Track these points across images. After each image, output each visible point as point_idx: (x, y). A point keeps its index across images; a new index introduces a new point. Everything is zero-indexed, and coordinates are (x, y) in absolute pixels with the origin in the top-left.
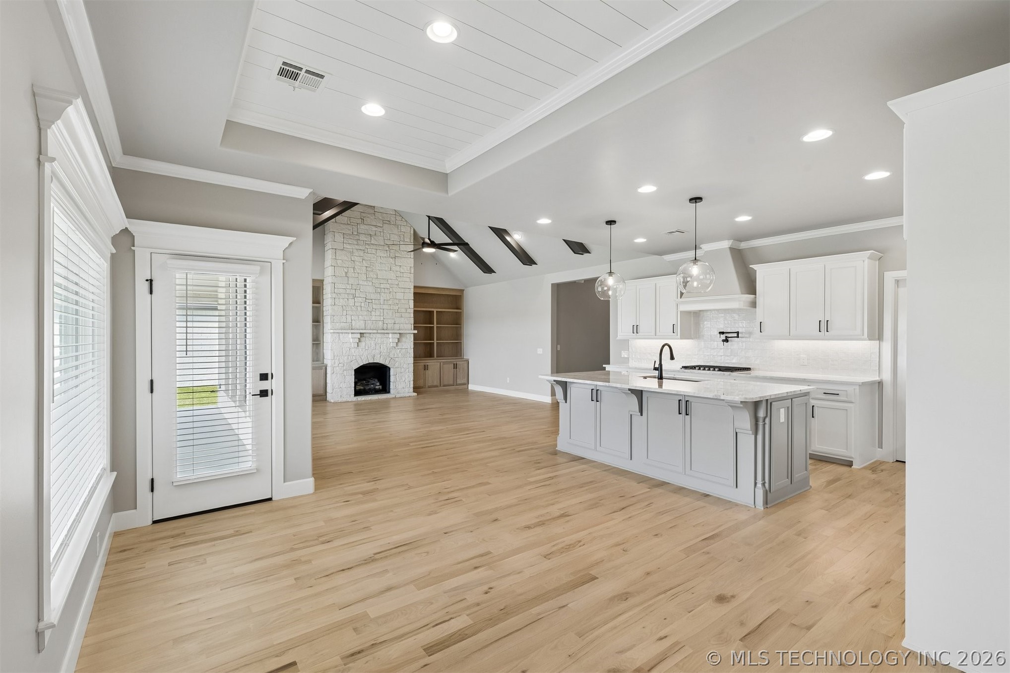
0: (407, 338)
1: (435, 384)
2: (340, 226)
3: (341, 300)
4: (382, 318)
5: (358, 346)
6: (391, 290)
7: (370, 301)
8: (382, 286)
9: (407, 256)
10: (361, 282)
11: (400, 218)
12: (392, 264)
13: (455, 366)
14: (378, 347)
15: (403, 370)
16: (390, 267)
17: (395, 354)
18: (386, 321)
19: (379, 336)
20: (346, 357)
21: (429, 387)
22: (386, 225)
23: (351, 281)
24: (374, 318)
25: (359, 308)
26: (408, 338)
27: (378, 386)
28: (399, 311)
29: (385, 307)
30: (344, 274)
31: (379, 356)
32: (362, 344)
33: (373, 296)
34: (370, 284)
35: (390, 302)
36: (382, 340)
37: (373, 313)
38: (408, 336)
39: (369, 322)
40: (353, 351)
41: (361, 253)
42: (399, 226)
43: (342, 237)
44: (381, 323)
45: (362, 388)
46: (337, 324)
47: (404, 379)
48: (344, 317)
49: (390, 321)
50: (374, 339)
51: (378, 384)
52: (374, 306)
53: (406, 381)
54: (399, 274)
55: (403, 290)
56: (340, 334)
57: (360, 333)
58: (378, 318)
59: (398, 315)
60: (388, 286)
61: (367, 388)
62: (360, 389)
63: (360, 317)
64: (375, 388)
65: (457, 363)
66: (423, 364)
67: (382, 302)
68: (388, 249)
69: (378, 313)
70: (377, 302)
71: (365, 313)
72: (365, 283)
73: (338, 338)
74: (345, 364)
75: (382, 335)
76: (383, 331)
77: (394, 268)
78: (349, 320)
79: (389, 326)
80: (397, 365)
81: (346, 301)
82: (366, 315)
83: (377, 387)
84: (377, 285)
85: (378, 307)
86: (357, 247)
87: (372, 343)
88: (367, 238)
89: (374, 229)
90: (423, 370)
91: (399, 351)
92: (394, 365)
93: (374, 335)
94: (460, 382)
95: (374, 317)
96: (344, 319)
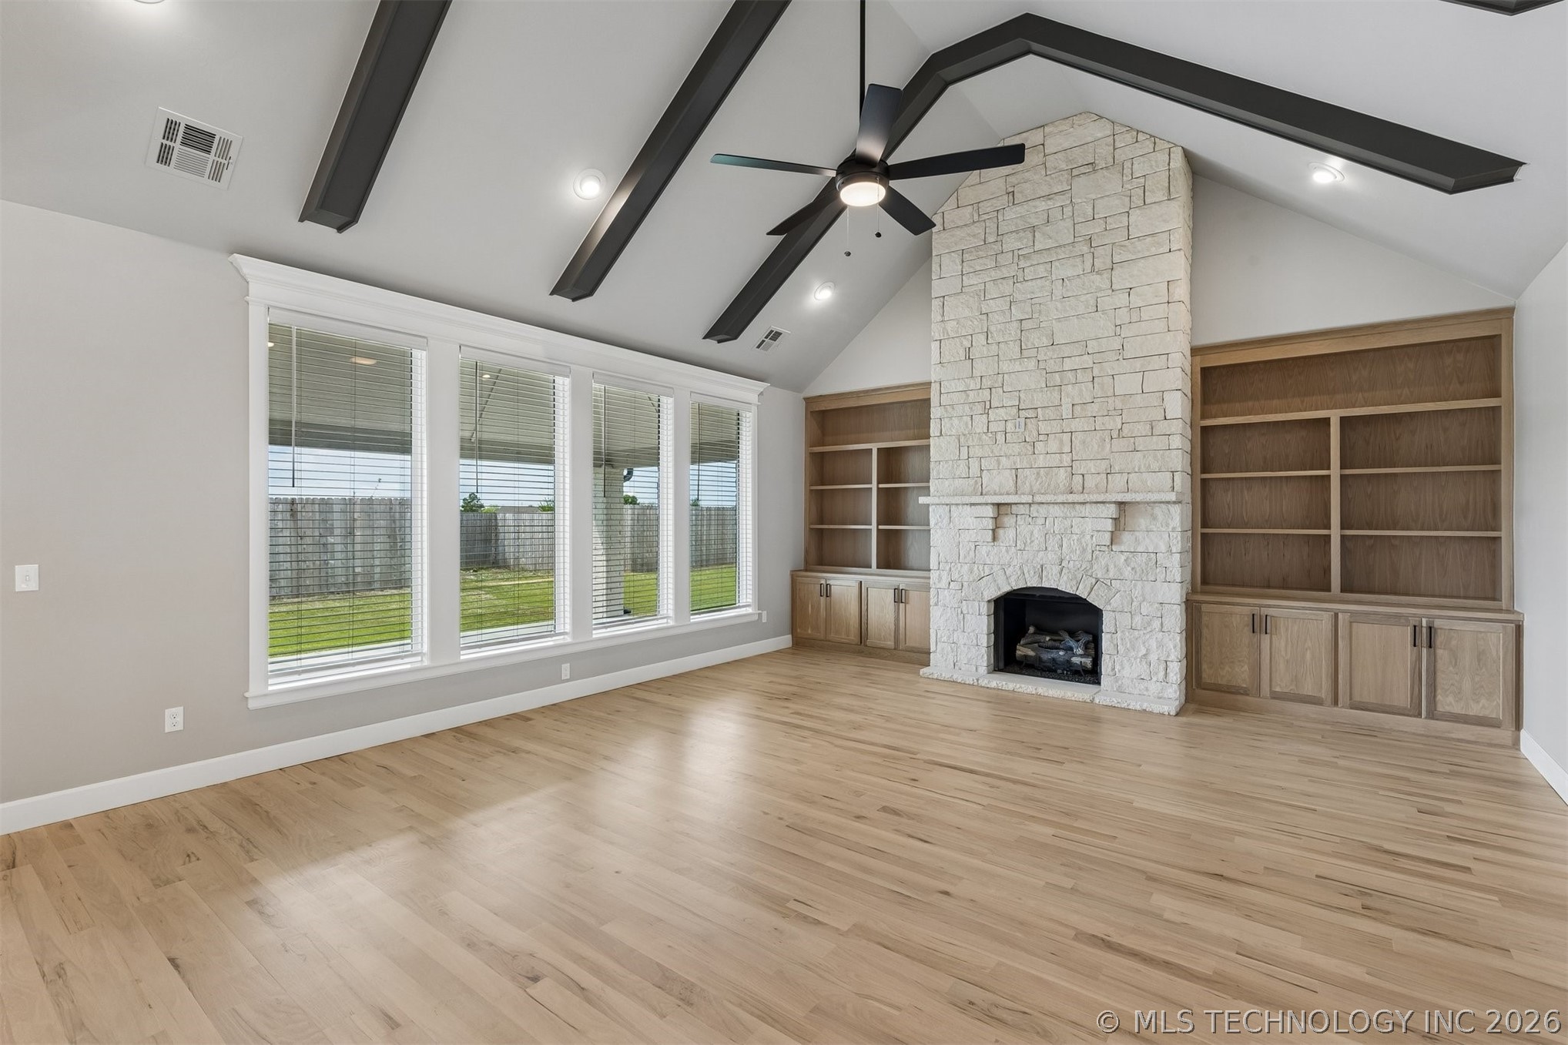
0: (1154, 518)
1: (1308, 689)
2: (953, 236)
3: (956, 421)
4: (1066, 460)
5: (994, 539)
6: (1096, 372)
7: (1031, 414)
8: (1068, 364)
9: (1153, 250)
10: (1005, 367)
11: (1129, 138)
12: (1101, 290)
13: (1426, 638)
14: (1053, 543)
15: (1138, 619)
16: (1092, 302)
17: (1111, 567)
18: (1079, 468)
19: (1056, 511)
20: (966, 567)
21: (1276, 696)
22: (1083, 180)
23: (980, 368)
24: (1041, 461)
25: (1000, 437)
26: (1160, 517)
27: (1081, 656)
28: (1125, 432)
29: (1075, 425)
30: (962, 353)
31: (1056, 569)
32: (1007, 535)
33: (1039, 400)
34: (1032, 364)
35: (1093, 409)
36: (1068, 523)
37: (1040, 446)
38: (1158, 511)
39: (1027, 472)
40: (983, 550)
41: (1007, 288)
42: (1128, 164)
43: (958, 261)
44: (1062, 474)
45: (1031, 653)
46: (947, 483)
47: (1143, 651)
48: (962, 464)
49: (1092, 467)
50: (1041, 521)
51: (1080, 651)
52: (1044, 428)
53: (1153, 657)
54: (1123, 316)
55: (1138, 365)
56: (953, 508)
57: (998, 505)
58: (1054, 460)
59: (1118, 445)
60: (1087, 361)
61: (1046, 656)
62: (1026, 656)
63: (1003, 460)
64: (1069, 662)
65: (1438, 623)
66: (1247, 610)
67: (1066, 411)
68: (1085, 249)
69: (1053, 446)
70: (1050, 413)
71: (1017, 448)
72: (1018, 367)
73: (947, 518)
74: (965, 584)
75: (1066, 509)
76: (1071, 498)
77: (1106, 302)
78: (975, 470)
79: (1090, 483)
80: (1116, 602)
81: (967, 423)
82: (1019, 454)
83: (1076, 660)
84: (1052, 366)
85: (1056, 427)
86: (994, 274)
87: (1036, 534)
88: (1020, 239)
89: (1042, 205)
90: (1248, 630)
91: (1123, 558)
92: (1108, 603)
93: (1043, 510)
94: (1457, 709)
95: (1041, 457)
96: (962, 470)
